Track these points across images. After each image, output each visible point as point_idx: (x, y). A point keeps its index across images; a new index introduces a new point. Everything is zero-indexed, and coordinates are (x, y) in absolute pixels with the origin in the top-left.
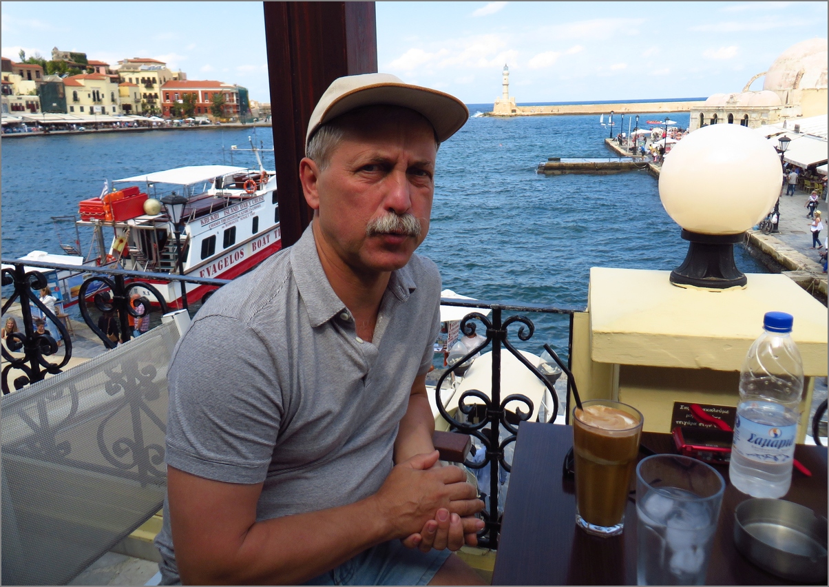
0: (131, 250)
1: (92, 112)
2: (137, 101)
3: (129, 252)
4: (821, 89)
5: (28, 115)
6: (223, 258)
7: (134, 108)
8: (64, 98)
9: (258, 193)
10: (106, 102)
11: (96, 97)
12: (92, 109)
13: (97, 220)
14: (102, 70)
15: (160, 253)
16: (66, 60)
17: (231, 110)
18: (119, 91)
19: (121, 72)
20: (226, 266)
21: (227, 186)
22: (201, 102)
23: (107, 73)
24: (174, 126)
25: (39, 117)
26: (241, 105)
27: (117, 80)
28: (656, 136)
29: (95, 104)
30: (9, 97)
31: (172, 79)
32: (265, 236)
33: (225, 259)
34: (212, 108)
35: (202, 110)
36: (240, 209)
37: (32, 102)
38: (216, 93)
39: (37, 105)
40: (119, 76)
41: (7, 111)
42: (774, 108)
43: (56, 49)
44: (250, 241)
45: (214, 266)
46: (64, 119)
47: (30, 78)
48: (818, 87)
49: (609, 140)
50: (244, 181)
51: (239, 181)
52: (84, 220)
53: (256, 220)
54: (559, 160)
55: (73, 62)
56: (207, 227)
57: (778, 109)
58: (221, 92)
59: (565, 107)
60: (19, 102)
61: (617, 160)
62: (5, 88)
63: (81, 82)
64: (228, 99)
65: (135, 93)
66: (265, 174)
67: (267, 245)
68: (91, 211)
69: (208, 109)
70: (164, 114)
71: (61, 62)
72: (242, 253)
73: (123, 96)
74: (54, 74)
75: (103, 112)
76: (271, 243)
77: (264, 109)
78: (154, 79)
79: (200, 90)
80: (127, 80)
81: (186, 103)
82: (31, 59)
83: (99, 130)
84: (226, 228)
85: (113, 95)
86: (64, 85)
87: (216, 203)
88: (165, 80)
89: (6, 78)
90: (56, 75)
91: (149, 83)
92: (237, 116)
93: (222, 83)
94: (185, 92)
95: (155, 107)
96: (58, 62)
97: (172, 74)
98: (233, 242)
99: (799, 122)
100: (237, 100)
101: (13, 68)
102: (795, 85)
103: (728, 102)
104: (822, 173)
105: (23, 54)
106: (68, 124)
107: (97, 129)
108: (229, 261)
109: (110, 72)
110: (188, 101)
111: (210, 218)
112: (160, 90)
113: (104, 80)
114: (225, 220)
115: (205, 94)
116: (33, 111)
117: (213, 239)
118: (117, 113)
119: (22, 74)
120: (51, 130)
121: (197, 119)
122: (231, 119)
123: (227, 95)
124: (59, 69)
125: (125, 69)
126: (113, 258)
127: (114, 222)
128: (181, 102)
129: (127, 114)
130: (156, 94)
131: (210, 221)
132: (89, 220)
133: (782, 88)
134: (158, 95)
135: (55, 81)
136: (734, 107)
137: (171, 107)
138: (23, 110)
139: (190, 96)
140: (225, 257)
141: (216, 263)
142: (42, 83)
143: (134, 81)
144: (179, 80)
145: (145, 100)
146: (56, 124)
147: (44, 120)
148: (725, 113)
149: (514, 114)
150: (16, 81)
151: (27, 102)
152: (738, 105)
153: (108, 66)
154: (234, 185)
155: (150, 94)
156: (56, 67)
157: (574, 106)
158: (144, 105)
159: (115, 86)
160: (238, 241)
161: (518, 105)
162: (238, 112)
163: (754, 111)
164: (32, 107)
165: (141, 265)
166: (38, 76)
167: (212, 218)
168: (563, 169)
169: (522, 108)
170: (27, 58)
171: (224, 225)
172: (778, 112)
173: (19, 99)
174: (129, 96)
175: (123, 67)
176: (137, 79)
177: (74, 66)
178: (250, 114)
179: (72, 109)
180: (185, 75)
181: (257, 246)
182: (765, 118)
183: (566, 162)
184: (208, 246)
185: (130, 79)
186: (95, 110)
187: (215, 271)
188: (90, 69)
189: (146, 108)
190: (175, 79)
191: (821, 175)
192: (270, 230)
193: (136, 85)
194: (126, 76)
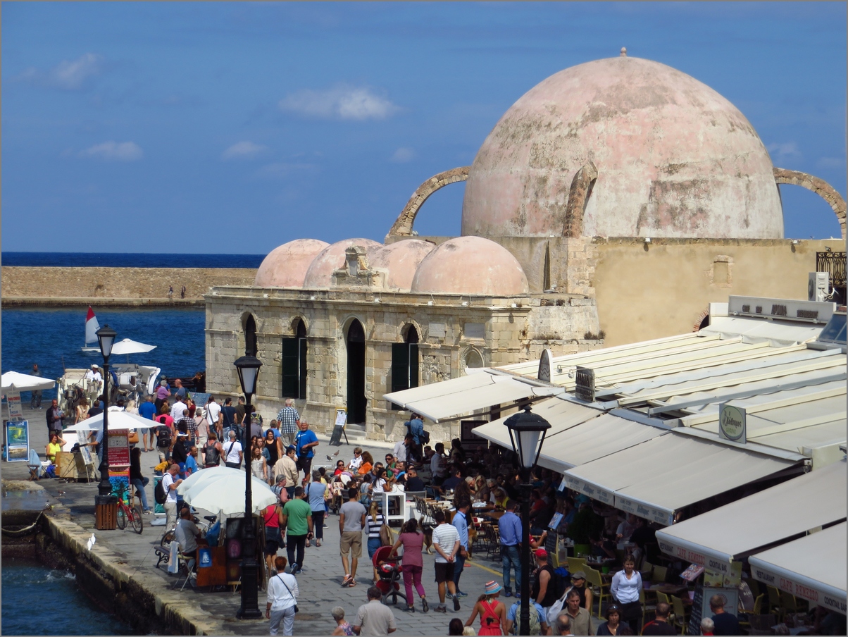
4: (657, 240)
28: (78, 396)
42: (503, 304)
48: (648, 233)
57: (519, 309)
99: (590, 358)
102: (568, 222)
103: (340, 276)
104: (675, 553)
133: (527, 232)
136: (365, 294)
148: (333, 319)
152: (377, 286)
163: (436, 315)
172: (521, 322)
182: (476, 341)
191: (677, 560)
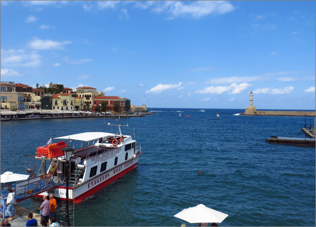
0: (58, 172)
1: (62, 109)
2: (82, 105)
3: (56, 173)
5: (35, 110)
6: (99, 177)
7: (80, 108)
8: (51, 103)
9: (119, 146)
10: (69, 105)
11: (65, 103)
12: (62, 108)
13: (44, 157)
14: (69, 92)
15: (71, 174)
16: (55, 87)
17: (122, 109)
18: (75, 100)
19: (77, 92)
20: (100, 181)
21: (104, 142)
22: (109, 105)
23: (71, 93)
24: (96, 116)
25: (40, 111)
26: (127, 107)
27: (75, 95)
29: (64, 106)
30: (29, 103)
31: (98, 96)
32: (120, 167)
33: (101, 178)
34: (114, 108)
35: (109, 109)
36: (110, 153)
37: (38, 105)
38: (116, 101)
39: (40, 106)
40: (76, 94)
41: (27, 109)
43: (51, 83)
44: (113, 169)
45: (95, 181)
46: (50, 112)
47: (39, 95)
49: (304, 129)
50: (113, 140)
51: (110, 140)
52: (38, 157)
53: (116, 159)
54: (277, 137)
55: (58, 88)
56: (94, 162)
58: (118, 101)
59: (282, 112)
60: (32, 105)
61: (308, 139)
62: (28, 99)
63: (60, 97)
64: (121, 104)
65: (81, 101)
66: (123, 137)
67: (121, 171)
68: (42, 152)
69: (112, 108)
70: (93, 110)
71: (52, 88)
72: (109, 175)
73: (76, 102)
74: (49, 93)
75: (67, 109)
76: (122, 170)
77: (137, 109)
78: (90, 95)
79: (109, 100)
80: (79, 96)
81: (102, 106)
82: (41, 87)
83: (64, 117)
84: (103, 162)
85: (72, 102)
86: (52, 98)
87: (99, 150)
88: (95, 96)
89: (29, 95)
90: (49, 94)
91: (88, 97)
92: (124, 112)
93: (119, 97)
94: (103, 101)
95: (89, 107)
96: (51, 88)
97: (98, 93)
98: (105, 169)
100: (125, 104)
101: (33, 91)
105: (37, 85)
106: (51, 114)
107: (63, 116)
108: (102, 178)
109: (72, 92)
110: (104, 105)
111: (96, 157)
112: (92, 100)
113: (69, 96)
114: (102, 158)
115: (111, 102)
116: (38, 108)
117: (96, 167)
118: (72, 110)
119: (36, 93)
120: (44, 116)
121: (107, 113)
122: (122, 113)
123: (121, 103)
124: (51, 91)
125: (79, 91)
126: (49, 175)
127: (52, 158)
128: (100, 105)
129: (77, 110)
130: (90, 102)
131: (96, 159)
132: (40, 157)
134: (91, 102)
135: (49, 96)
137: (96, 107)
138: (34, 108)
139: (105, 103)
140: (101, 176)
141: (96, 180)
142: (43, 97)
143: (82, 96)
144: (101, 96)
145: (85, 104)
146: (46, 114)
147: (42, 112)
149: (255, 114)
150: (33, 96)
151: (36, 105)
153: (72, 90)
154: (108, 141)
155: (88, 102)
156: (50, 90)
157: (286, 112)
158: (84, 106)
159: (73, 98)
160: (107, 169)
161: (257, 110)
162: (125, 110)
164: (38, 107)
165: (61, 179)
166: (42, 94)
167: (97, 157)
168: (279, 142)
169: (260, 111)
170: (39, 87)
171: (102, 161)
173: (33, 103)
174: (79, 102)
175: (78, 90)
176: (83, 95)
177: (58, 90)
178: (130, 111)
179: (54, 108)
180: (104, 94)
181: (116, 171)
183: (280, 139)
184: (93, 171)
185: (80, 96)
186: (64, 108)
187: (95, 184)
188: (64, 91)
189: (85, 108)
190: (100, 95)
192: (122, 164)
193: (83, 98)
194: (79, 94)
